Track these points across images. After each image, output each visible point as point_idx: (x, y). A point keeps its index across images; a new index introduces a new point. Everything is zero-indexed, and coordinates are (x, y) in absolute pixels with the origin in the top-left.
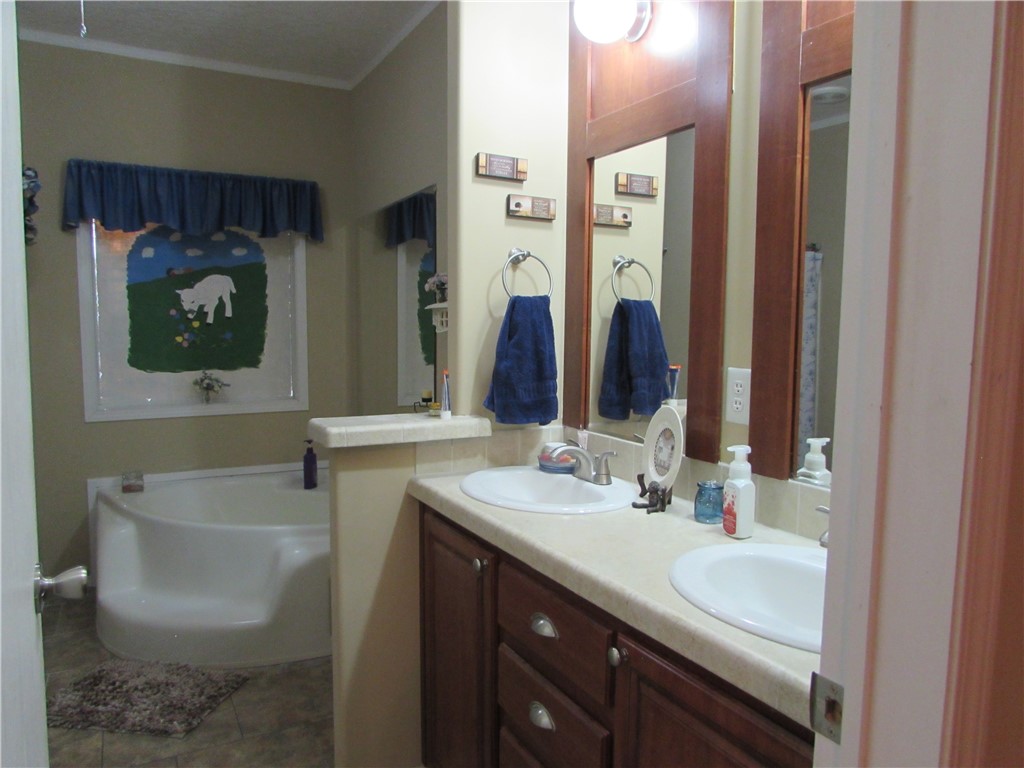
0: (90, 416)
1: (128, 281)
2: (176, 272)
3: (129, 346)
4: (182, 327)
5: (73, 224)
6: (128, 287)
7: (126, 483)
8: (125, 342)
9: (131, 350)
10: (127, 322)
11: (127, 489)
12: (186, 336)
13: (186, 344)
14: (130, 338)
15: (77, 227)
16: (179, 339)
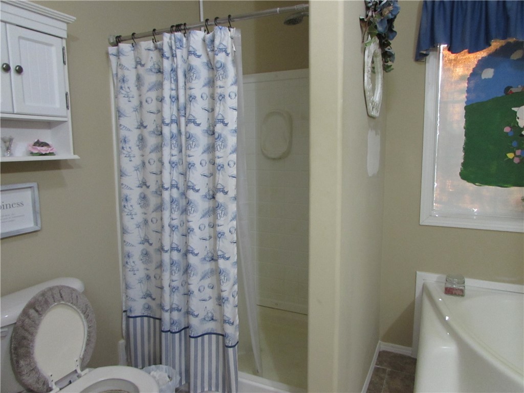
0: (425, 220)
1: (466, 102)
2: (514, 90)
3: (462, 161)
4: (515, 144)
5: (425, 52)
6: (466, 108)
7: (449, 286)
8: (459, 157)
9: (463, 164)
10: (463, 139)
11: (449, 291)
12: (518, 152)
13: (516, 161)
14: (463, 154)
15: (426, 55)
16: (510, 155)
